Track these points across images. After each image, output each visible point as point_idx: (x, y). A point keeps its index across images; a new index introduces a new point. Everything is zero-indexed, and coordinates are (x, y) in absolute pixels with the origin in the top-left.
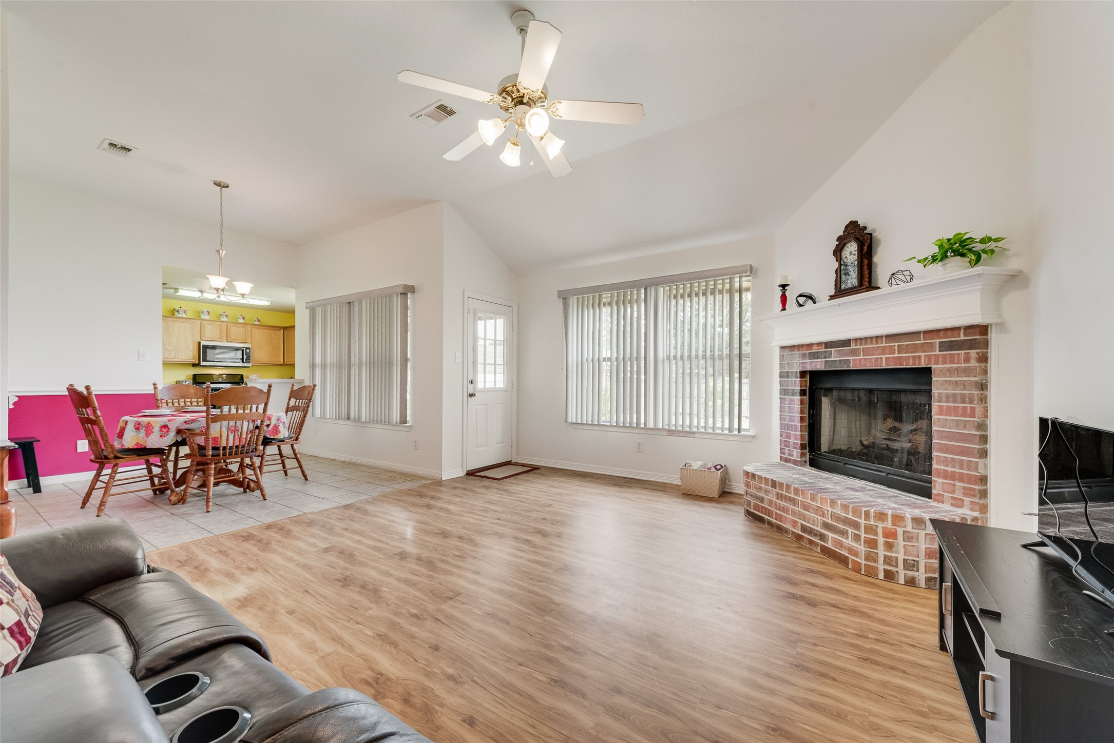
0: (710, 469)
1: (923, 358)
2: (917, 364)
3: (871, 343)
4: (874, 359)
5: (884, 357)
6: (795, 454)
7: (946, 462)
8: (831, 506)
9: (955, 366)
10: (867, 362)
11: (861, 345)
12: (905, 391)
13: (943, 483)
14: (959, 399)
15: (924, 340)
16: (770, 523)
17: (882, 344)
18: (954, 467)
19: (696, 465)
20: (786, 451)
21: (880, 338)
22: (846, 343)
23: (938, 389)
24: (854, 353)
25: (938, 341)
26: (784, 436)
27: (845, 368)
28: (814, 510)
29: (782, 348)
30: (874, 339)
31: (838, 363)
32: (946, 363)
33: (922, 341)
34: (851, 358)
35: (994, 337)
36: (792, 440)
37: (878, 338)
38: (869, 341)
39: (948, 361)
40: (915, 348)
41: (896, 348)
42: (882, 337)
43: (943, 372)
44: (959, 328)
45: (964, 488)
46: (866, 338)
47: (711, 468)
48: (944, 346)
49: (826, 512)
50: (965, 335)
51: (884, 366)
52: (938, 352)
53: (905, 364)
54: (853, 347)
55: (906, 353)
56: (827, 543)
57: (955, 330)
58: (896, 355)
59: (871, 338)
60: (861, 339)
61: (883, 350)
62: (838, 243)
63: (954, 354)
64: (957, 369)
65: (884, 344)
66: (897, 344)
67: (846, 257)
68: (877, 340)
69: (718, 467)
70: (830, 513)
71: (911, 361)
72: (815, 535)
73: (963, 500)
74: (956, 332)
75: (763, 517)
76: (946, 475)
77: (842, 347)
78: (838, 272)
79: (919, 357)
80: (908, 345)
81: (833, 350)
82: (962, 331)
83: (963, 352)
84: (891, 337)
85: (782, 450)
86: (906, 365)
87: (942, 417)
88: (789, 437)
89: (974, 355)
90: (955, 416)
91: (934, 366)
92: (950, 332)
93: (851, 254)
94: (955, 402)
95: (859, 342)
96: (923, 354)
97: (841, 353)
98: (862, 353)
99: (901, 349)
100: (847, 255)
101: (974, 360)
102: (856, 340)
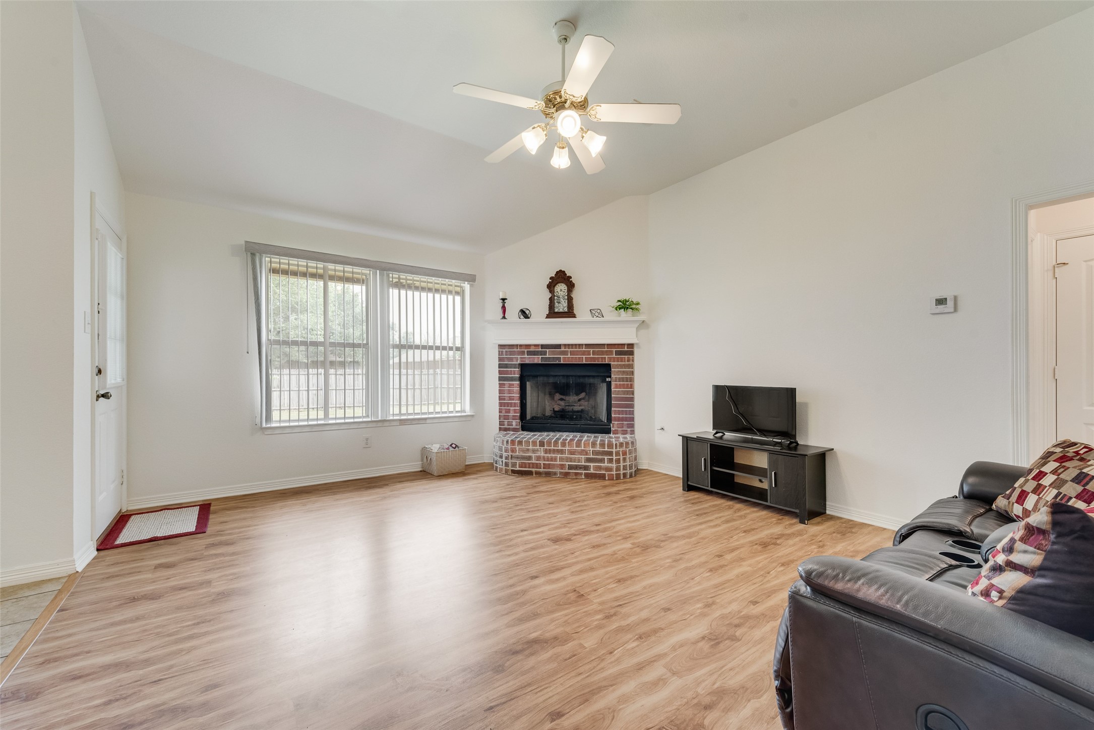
0: (448, 449)
1: (607, 359)
2: (604, 362)
3: (576, 348)
4: (578, 358)
5: (584, 356)
6: (514, 423)
7: (619, 412)
8: (592, 447)
9: (623, 363)
10: (574, 359)
11: (569, 349)
12: (589, 376)
13: (617, 424)
14: (625, 380)
16: (538, 473)
18: (623, 414)
19: (435, 448)
20: (506, 423)
22: (558, 346)
23: (615, 375)
24: (565, 353)
25: (614, 350)
26: (504, 411)
27: (557, 362)
28: (579, 453)
29: (501, 346)
30: (578, 346)
31: (552, 358)
32: (619, 362)
33: (606, 349)
34: (562, 356)
35: (636, 350)
36: (511, 414)
37: (580, 345)
38: (574, 347)
39: (620, 361)
40: (603, 353)
41: (591, 352)
42: (582, 345)
43: (617, 366)
44: (624, 344)
45: (628, 424)
46: (572, 345)
47: (448, 447)
48: (617, 353)
49: (589, 451)
50: (627, 348)
51: (584, 362)
52: (614, 356)
53: (596, 361)
55: (597, 355)
56: (590, 470)
57: (623, 345)
58: (591, 356)
59: (576, 345)
60: (569, 345)
61: (584, 353)
62: (551, 281)
63: (622, 357)
64: (624, 365)
65: (584, 349)
66: (592, 350)
67: (557, 292)
69: (454, 446)
70: (591, 452)
71: (601, 360)
72: (580, 468)
73: (627, 430)
74: (623, 346)
75: (531, 471)
76: (619, 419)
77: (555, 349)
78: (551, 300)
79: (605, 358)
80: (598, 351)
81: (548, 350)
82: (626, 346)
83: (626, 356)
84: (588, 346)
85: (501, 423)
87: (617, 390)
88: (508, 411)
89: (631, 358)
90: (623, 388)
91: (612, 363)
92: (620, 346)
93: (561, 290)
94: (623, 381)
95: (567, 347)
96: (607, 356)
97: (553, 353)
98: (569, 354)
99: (594, 353)
100: (559, 290)
101: (631, 361)
102: (565, 345)
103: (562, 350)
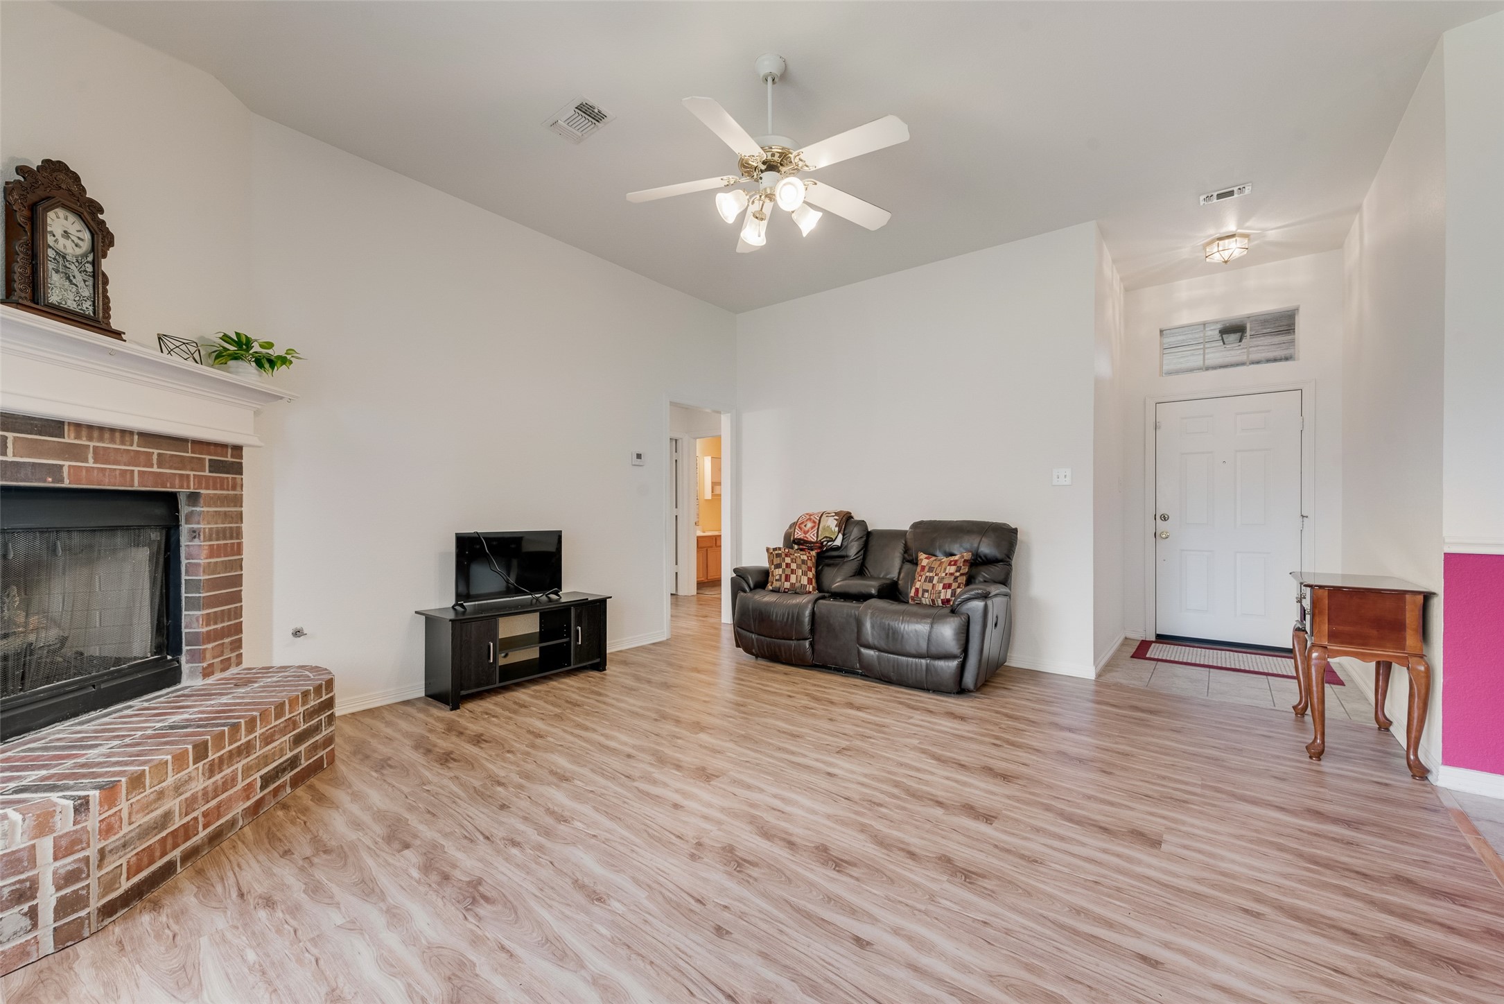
1: (192, 479)
2: (185, 487)
3: (112, 441)
4: (118, 472)
5: (136, 469)
7: (216, 618)
9: (223, 492)
10: (104, 475)
11: (90, 438)
13: (213, 648)
14: (228, 535)
15: (192, 453)
17: (132, 446)
18: (223, 621)
21: (128, 435)
22: (54, 427)
23: (207, 523)
24: (75, 452)
25: (208, 457)
27: (49, 483)
30: (117, 435)
31: (29, 468)
32: (216, 489)
33: (189, 455)
34: (67, 464)
35: (245, 462)
37: (125, 433)
38: (107, 435)
39: (217, 486)
40: (182, 463)
41: (154, 456)
42: (131, 433)
43: (213, 501)
44: (226, 446)
45: (232, 642)
46: (100, 428)
48: (213, 466)
50: (232, 456)
51: (136, 487)
52: (207, 473)
53: (168, 485)
54: (69, 438)
55: (170, 468)
57: (224, 446)
58: (155, 469)
59: (111, 430)
60: (90, 427)
61: (135, 458)
63: (223, 478)
64: (225, 496)
65: (135, 448)
66: (155, 450)
68: (122, 437)
71: (177, 481)
73: (230, 659)
74: (225, 449)
77: (40, 434)
79: (188, 476)
80: (173, 455)
82: (229, 450)
83: (230, 476)
84: (145, 437)
86: (171, 488)
89: (239, 481)
90: (225, 556)
91: (202, 491)
92: (219, 449)
93: (66, 234)
94: (225, 538)
95: (84, 432)
96: (192, 473)
97: (34, 449)
98: (90, 456)
99: (162, 461)
100: (58, 232)
101: (239, 488)
102: (78, 426)
103: (66, 440)
